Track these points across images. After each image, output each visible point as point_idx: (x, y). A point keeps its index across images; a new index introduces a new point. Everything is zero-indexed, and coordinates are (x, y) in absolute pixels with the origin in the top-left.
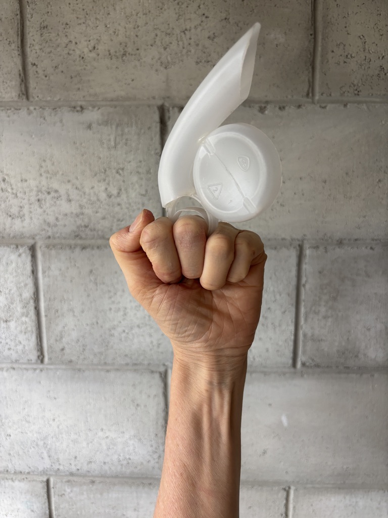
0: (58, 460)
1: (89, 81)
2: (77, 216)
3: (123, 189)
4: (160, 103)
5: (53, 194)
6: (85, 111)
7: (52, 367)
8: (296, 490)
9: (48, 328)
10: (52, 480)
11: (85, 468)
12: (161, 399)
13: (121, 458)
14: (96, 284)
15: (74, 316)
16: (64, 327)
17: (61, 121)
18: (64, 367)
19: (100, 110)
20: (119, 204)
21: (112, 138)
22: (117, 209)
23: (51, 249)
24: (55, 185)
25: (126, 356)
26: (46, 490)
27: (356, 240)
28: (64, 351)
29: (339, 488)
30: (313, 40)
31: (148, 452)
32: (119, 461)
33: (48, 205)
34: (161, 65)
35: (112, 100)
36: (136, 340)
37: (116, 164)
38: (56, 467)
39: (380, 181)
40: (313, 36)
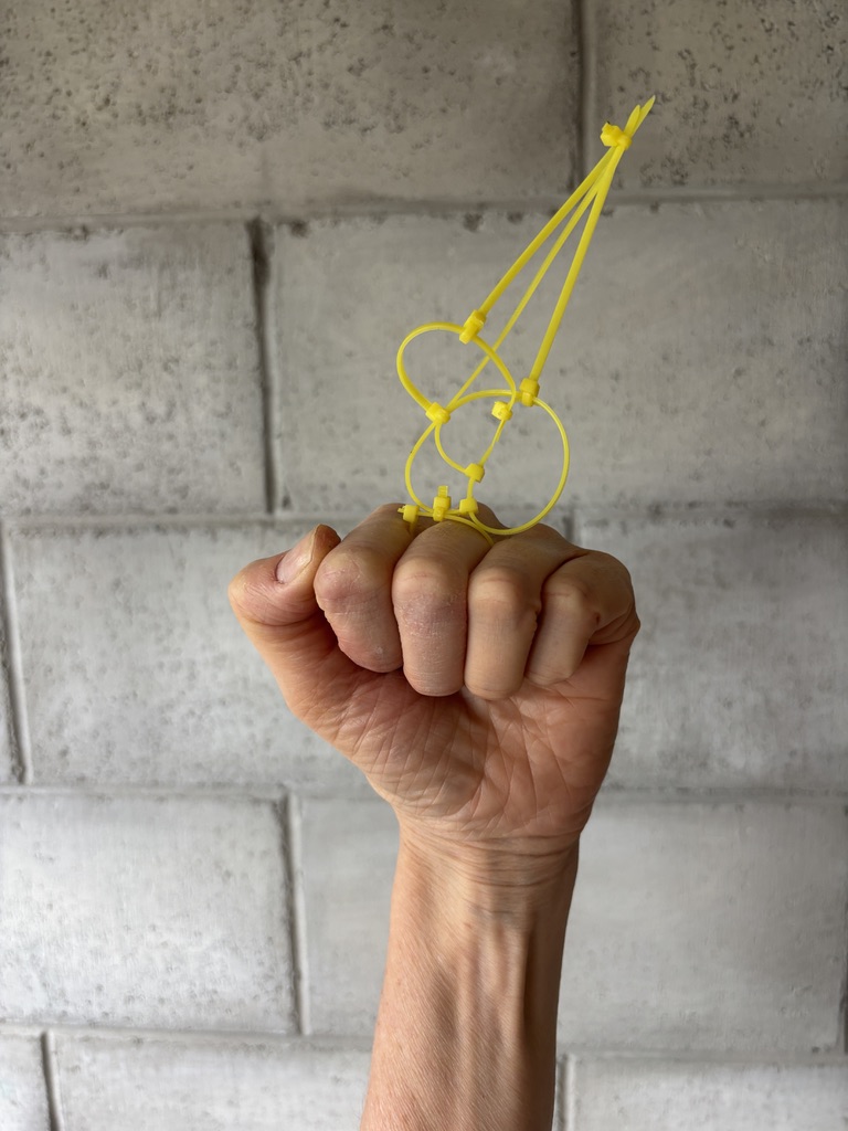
0: (63, 993)
1: (98, 172)
2: (84, 463)
3: (178, 404)
4: (250, 214)
5: (31, 418)
6: (93, 238)
7: (43, 791)
8: (580, 1063)
9: (32, 708)
10: (52, 1036)
11: (121, 1011)
12: (276, 860)
13: (197, 990)
14: (128, 609)
15: (86, 679)
16: (65, 704)
17: (43, 260)
18: (68, 791)
19: (123, 235)
20: (171, 437)
21: (152, 293)
22: (166, 447)
23: (33, 536)
24: (36, 400)
25: (199, 766)
26: (38, 1058)
27: (692, 505)
28: (68, 757)
29: (678, 1061)
30: (576, 66)
31: (254, 976)
32: (193, 996)
33: (22, 441)
34: (250, 134)
35: (148, 212)
36: (218, 733)
37: (161, 350)
38: (58, 1008)
39: (739, 373)
40: (576, 58)
